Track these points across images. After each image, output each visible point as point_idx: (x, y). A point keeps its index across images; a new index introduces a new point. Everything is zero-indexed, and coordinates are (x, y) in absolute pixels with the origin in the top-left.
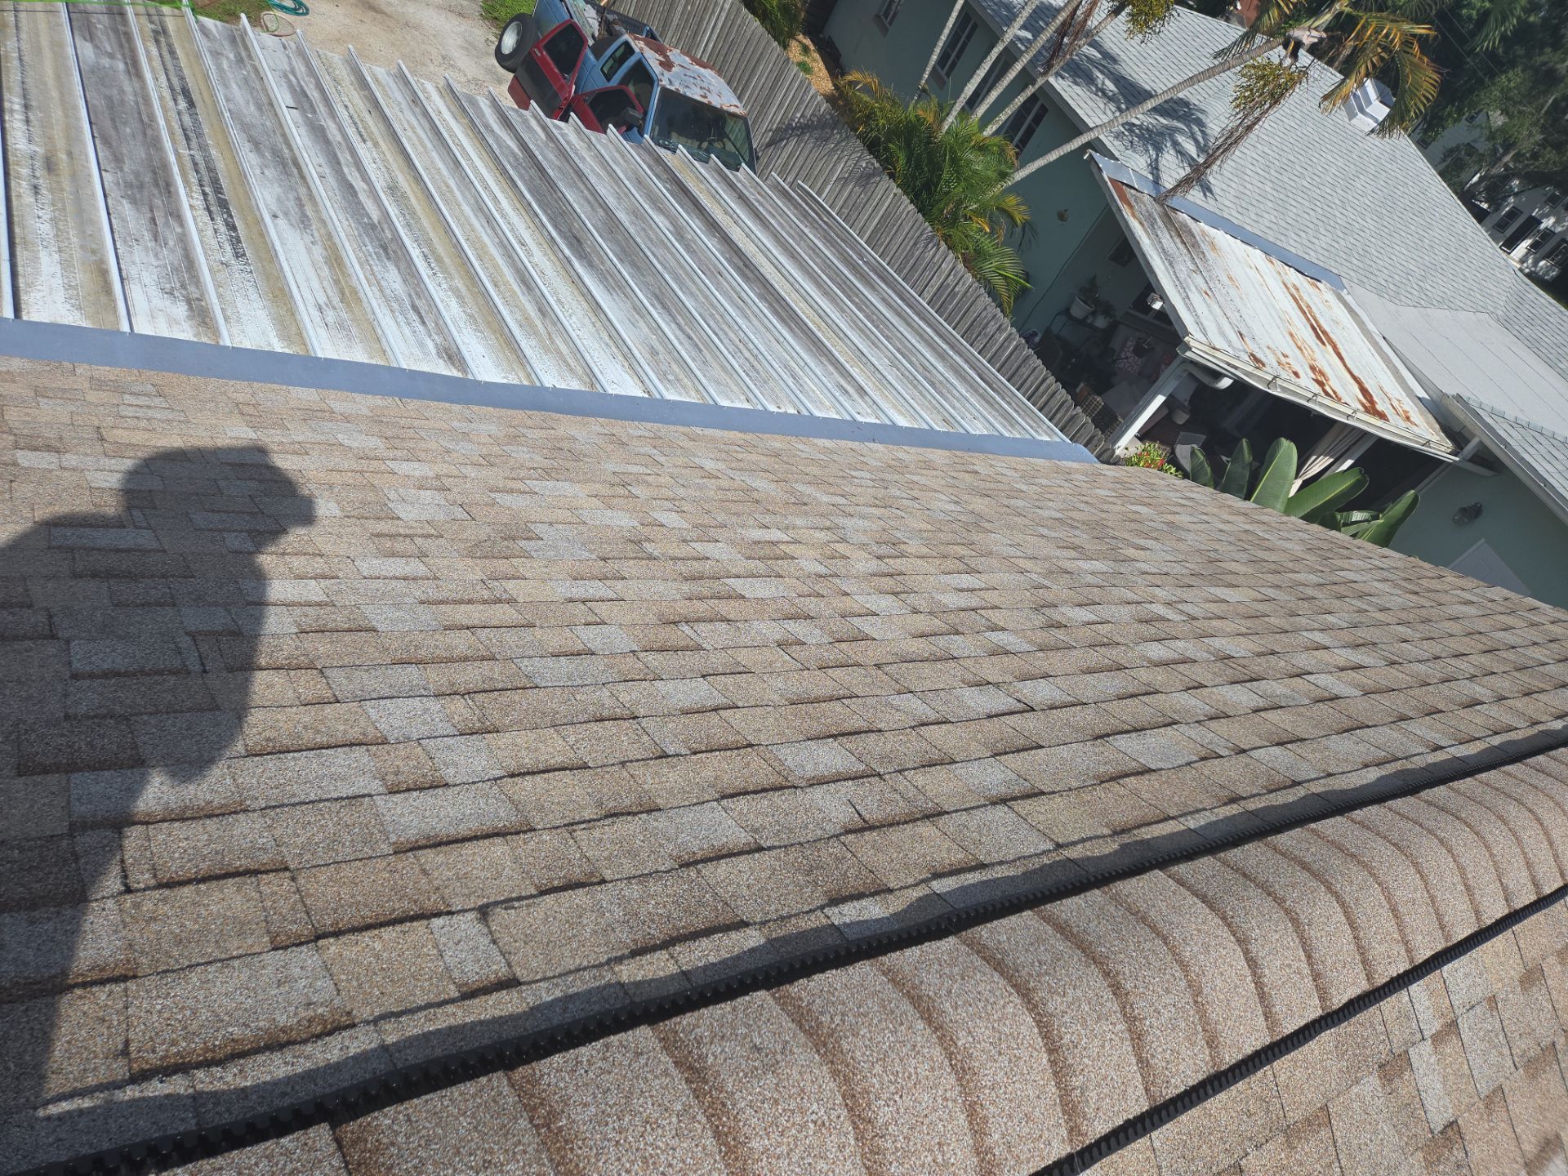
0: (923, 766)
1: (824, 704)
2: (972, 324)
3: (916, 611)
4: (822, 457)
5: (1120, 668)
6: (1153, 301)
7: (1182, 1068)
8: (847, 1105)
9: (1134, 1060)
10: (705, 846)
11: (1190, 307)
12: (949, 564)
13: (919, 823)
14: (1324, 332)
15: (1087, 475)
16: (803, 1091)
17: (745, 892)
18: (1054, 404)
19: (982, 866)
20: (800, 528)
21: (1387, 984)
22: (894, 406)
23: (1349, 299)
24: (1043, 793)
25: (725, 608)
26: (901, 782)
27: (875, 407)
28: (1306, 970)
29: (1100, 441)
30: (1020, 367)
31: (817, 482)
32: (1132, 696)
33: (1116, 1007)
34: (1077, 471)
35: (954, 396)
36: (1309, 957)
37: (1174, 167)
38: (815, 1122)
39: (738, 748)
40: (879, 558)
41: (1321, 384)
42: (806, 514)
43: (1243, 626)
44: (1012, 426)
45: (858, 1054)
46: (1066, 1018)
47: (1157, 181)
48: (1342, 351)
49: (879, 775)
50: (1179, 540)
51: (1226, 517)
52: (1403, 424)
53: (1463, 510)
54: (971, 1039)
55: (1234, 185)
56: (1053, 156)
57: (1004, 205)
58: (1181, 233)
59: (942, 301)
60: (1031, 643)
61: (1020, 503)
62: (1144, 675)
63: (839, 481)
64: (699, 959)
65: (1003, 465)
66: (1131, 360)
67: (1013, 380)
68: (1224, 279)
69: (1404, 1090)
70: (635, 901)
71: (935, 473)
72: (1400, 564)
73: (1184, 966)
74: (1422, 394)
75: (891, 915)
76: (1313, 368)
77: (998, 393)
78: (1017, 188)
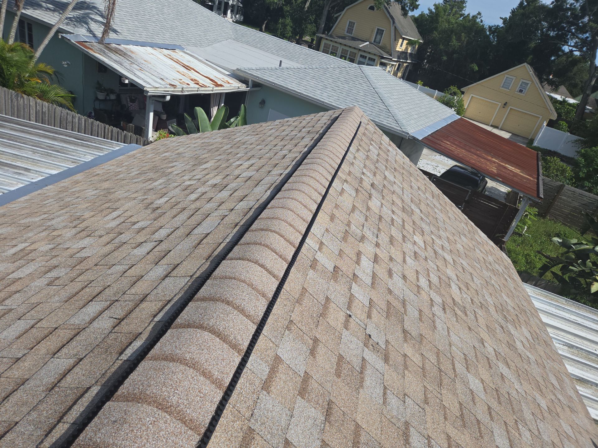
0: (132, 286)
1: (80, 293)
2: (60, 121)
3: (100, 237)
4: (26, 204)
5: (184, 209)
6: (124, 81)
7: (259, 309)
8: (159, 409)
9: (245, 318)
10: (57, 376)
11: (138, 77)
12: (105, 212)
13: (140, 305)
14: (187, 66)
15: (141, 153)
16: (140, 419)
17: (83, 378)
18: (115, 134)
19: (170, 301)
20: (32, 237)
21: (299, 245)
22: (47, 168)
23: (188, 52)
24: (179, 264)
25: (13, 288)
26: (126, 297)
27: (38, 173)
28: (277, 257)
29: (140, 139)
30: (92, 128)
31: (30, 215)
32: (192, 215)
33: (231, 308)
34: (136, 153)
35: (70, 151)
36: (276, 253)
37: (97, 28)
38: (151, 424)
39: (51, 333)
40: (75, 227)
41: (198, 84)
42: (32, 230)
43: (215, 173)
44: (102, 150)
45: (154, 391)
46: (218, 323)
47: (94, 36)
48: (197, 70)
49: (117, 300)
50: (184, 157)
51: (194, 142)
52: (228, 85)
53: (260, 103)
54: (191, 354)
55: (124, 27)
56: (46, 41)
57: (40, 69)
58: (116, 51)
59: (41, 118)
60: (151, 220)
61: (122, 176)
62: (193, 206)
63: (40, 209)
64: (76, 414)
65: (107, 166)
66: (133, 105)
67: (93, 134)
68: (143, 62)
69: (319, 267)
70: (36, 418)
71: (81, 184)
72: (250, 128)
73: (244, 281)
74: (228, 73)
75: (145, 341)
76: (192, 80)
77: (88, 141)
78: (40, 60)
